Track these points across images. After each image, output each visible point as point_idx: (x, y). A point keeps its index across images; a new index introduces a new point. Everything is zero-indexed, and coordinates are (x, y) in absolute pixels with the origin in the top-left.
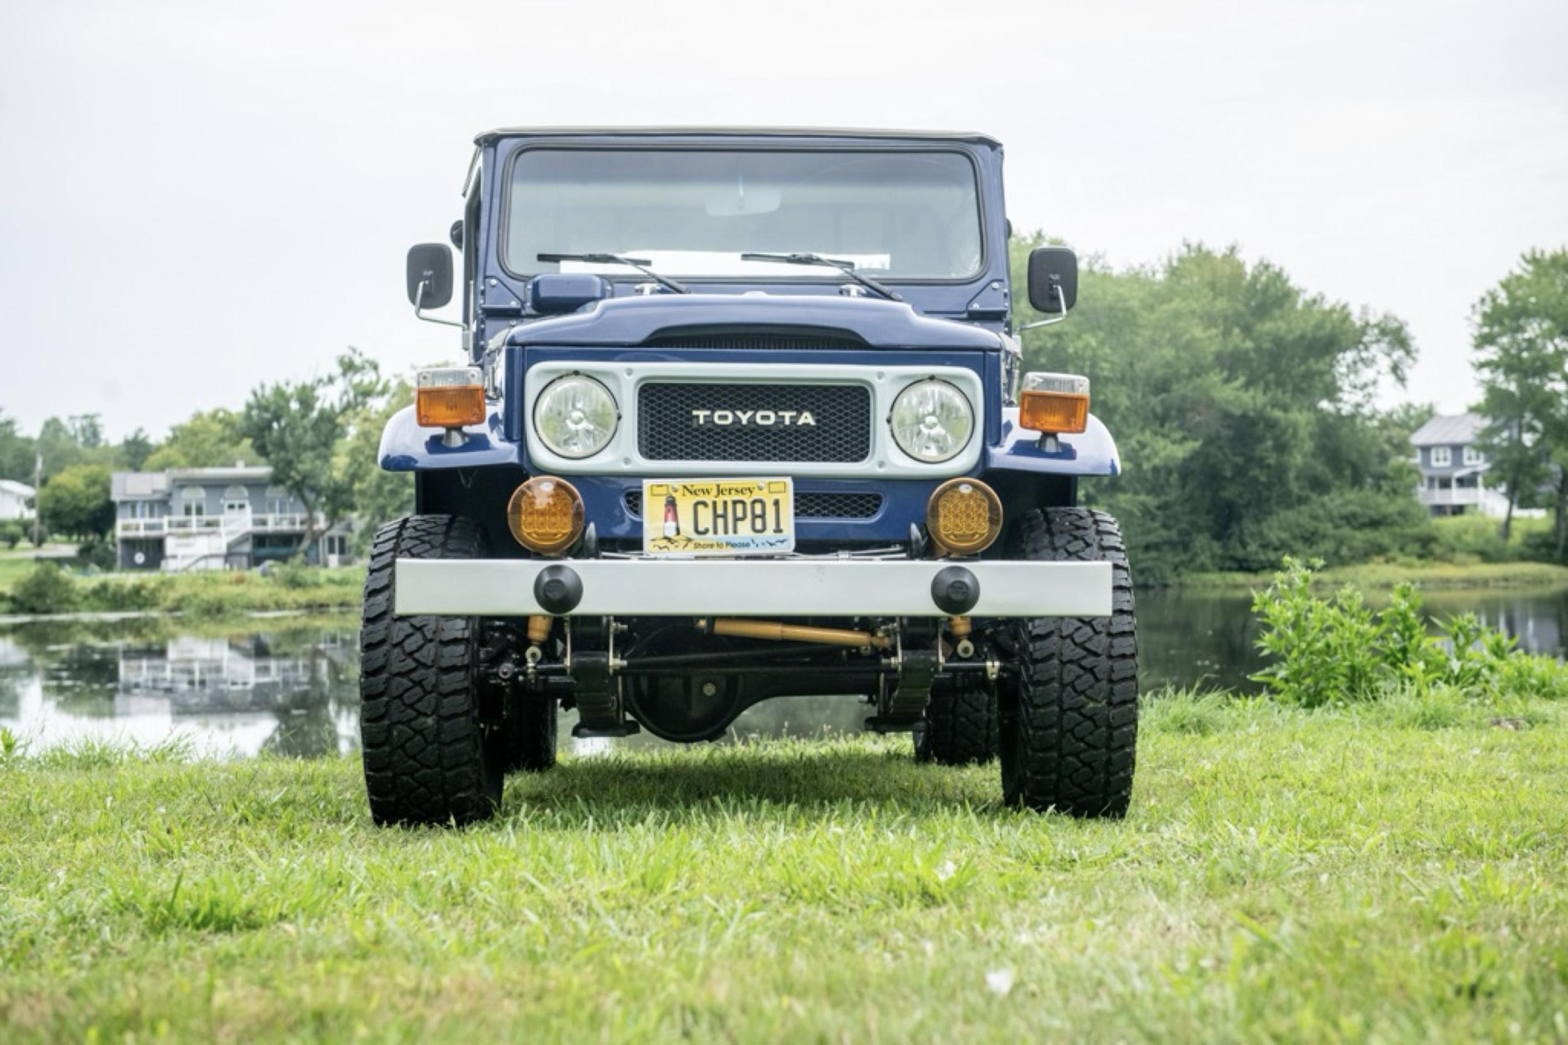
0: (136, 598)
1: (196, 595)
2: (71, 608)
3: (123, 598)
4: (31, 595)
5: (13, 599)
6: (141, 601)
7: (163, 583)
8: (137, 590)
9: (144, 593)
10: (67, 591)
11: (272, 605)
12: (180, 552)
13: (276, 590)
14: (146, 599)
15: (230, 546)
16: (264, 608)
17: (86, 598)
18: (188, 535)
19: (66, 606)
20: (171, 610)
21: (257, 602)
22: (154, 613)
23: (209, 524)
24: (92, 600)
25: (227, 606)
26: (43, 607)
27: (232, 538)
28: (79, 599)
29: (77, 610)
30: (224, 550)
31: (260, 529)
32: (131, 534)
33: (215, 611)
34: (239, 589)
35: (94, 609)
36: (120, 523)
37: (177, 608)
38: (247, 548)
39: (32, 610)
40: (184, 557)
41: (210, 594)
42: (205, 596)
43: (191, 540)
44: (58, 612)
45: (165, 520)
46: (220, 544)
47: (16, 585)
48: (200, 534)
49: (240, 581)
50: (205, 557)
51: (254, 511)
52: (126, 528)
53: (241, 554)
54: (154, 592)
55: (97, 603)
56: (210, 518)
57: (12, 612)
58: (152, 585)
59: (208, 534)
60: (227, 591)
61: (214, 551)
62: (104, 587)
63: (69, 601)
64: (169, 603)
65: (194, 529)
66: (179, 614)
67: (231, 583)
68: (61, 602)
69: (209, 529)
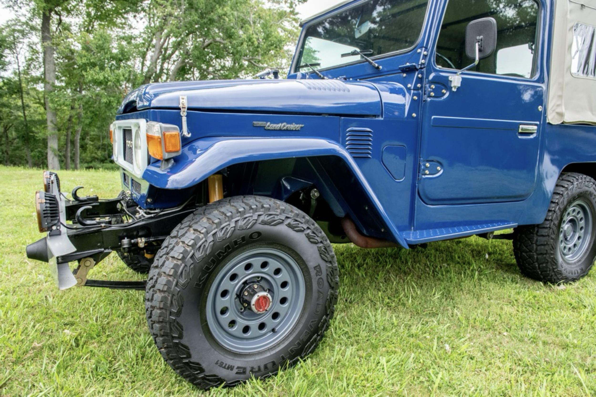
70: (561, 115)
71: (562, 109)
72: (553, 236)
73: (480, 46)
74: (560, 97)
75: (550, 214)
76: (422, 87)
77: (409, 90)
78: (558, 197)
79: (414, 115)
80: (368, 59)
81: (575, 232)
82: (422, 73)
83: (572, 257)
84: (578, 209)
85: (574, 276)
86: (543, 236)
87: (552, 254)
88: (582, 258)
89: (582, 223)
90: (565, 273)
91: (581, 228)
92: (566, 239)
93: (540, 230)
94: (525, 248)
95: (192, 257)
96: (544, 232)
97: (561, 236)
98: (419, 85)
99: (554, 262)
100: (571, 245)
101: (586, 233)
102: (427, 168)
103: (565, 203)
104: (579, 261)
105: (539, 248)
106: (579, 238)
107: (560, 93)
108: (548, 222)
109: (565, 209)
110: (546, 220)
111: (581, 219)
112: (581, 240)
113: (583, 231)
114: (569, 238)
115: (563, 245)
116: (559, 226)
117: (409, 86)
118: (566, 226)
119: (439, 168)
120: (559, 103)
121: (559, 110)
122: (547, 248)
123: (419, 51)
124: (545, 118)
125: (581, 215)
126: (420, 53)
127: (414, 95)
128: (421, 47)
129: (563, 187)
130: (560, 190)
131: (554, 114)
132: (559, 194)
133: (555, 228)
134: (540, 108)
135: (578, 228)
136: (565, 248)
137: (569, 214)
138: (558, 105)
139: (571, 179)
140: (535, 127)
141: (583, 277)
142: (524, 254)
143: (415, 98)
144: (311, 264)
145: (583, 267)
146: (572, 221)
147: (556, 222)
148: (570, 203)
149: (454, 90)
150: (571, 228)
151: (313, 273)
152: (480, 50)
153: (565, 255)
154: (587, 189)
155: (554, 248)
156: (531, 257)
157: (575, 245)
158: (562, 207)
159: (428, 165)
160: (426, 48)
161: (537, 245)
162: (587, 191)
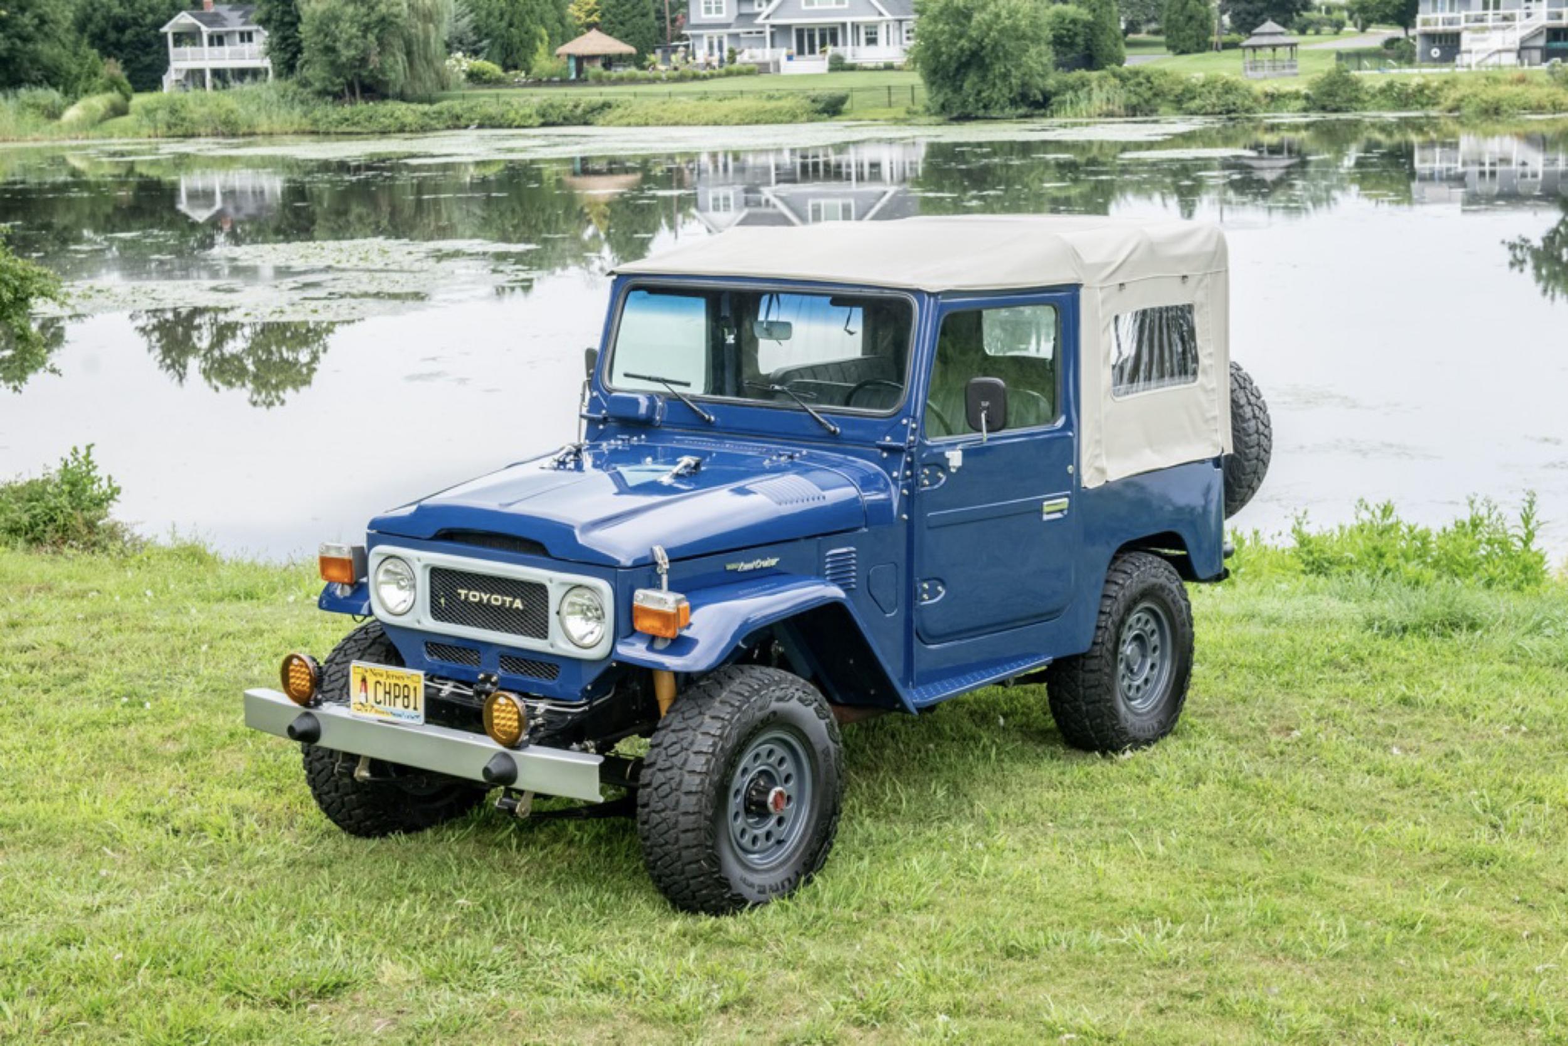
0: (1420, 96)
1: (1475, 96)
2: (1359, 106)
3: (1408, 96)
4: (1323, 94)
5: (1307, 97)
6: (1424, 100)
7: (1446, 82)
8: (1421, 89)
9: (1427, 92)
10: (1357, 90)
11: (1549, 105)
12: (1475, 47)
13: (1553, 90)
14: (1429, 98)
15: (1523, 41)
16: (1539, 109)
17: (1374, 96)
18: (1484, 30)
19: (1354, 105)
20: (1450, 111)
21: (1534, 103)
22: (1433, 113)
23: (1505, 18)
24: (1379, 98)
25: (1505, 107)
26: (1334, 106)
27: (1526, 32)
28: (1367, 98)
29: (1365, 109)
30: (1517, 45)
31: (1556, 23)
32: (1429, 29)
33: (1493, 111)
34: (1519, 89)
35: (1380, 108)
36: (1419, 18)
37: (1456, 108)
38: (1541, 42)
39: (1324, 108)
40: (1477, 52)
41: (1491, 94)
42: (1484, 97)
43: (1487, 35)
44: (1347, 111)
45: (1463, 14)
46: (1513, 37)
47: (1312, 84)
48: (1495, 28)
49: (1522, 80)
50: (1499, 51)
51: (1549, 6)
52: (1426, 23)
53: (1535, 48)
54: (1439, 89)
55: (1384, 102)
56: (1507, 12)
57: (1305, 110)
58: (1435, 84)
59: (1503, 29)
60: (1504, 91)
61: (1507, 46)
62: (1391, 85)
63: (1357, 99)
64: (1449, 103)
65: (1490, 24)
66: (1456, 114)
67: (1511, 83)
68: (1350, 100)
69: (1505, 24)
70: (1101, 471)
71: (1103, 462)
72: (1107, 670)
73: (987, 416)
74: (1098, 442)
75: (1100, 633)
76: (912, 476)
77: (895, 480)
78: (1109, 602)
79: (905, 516)
80: (807, 406)
81: (1144, 656)
82: (911, 455)
83: (1144, 702)
84: (1144, 616)
85: (1149, 735)
86: (1092, 671)
87: (1108, 701)
88: (1159, 701)
89: (1155, 639)
90: (1132, 732)
91: (1155, 649)
92: (1131, 671)
93: (1087, 662)
94: (1066, 695)
95: (722, 748)
96: (1093, 664)
97: (1122, 667)
98: (908, 473)
99: (1114, 713)
100: (1139, 681)
101: (1163, 657)
102: (925, 591)
103: (1122, 611)
104: (1155, 707)
105: (1088, 692)
106: (1153, 666)
107: (1097, 437)
108: (1097, 648)
109: (1122, 622)
110: (1095, 643)
111: (1153, 632)
112: (1156, 671)
113: (1158, 653)
114: (1136, 668)
115: (1126, 683)
116: (1115, 651)
117: (895, 474)
118: (1128, 649)
119: (940, 588)
120: (1097, 451)
121: (1098, 464)
122: (1099, 691)
123: (905, 421)
124: (1079, 480)
125: (1152, 625)
126: (906, 426)
127: (903, 487)
128: (907, 416)
129: (1116, 583)
130: (1113, 589)
131: (1092, 470)
132: (1110, 597)
133: (1109, 657)
134: (1070, 469)
135: (1150, 650)
136: (1130, 687)
137: (1130, 627)
138: (1097, 456)
139: (1128, 568)
140: (1066, 500)
141: (1163, 735)
142: (1067, 706)
143: (905, 492)
144: (818, 748)
145: (1162, 717)
146: (1137, 638)
147: (1110, 646)
148: (1129, 610)
149: (953, 470)
150: (1137, 650)
151: (820, 758)
152: (987, 422)
153: (1130, 699)
154: (1154, 580)
155: (1110, 690)
156: (1077, 709)
157: (1146, 681)
158: (1116, 618)
159: (926, 586)
160: (914, 417)
161: (1085, 688)
162: (1154, 585)
